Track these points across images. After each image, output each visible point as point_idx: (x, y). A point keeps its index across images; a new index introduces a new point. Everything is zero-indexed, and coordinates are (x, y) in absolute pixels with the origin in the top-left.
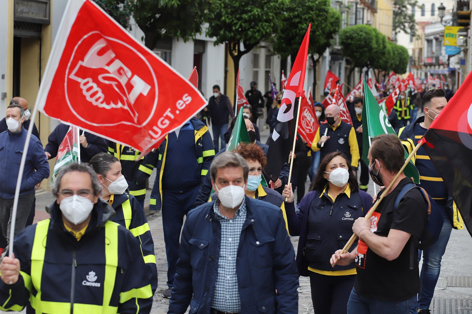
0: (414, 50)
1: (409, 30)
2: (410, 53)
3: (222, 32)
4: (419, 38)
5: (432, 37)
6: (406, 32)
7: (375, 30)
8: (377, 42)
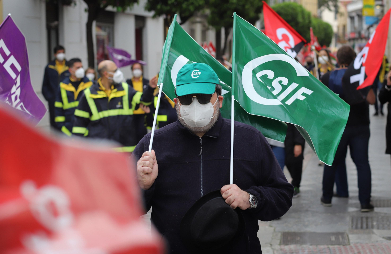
0: (338, 27)
1: (333, 8)
2: (335, 29)
3: (159, 7)
4: (342, 15)
5: (354, 14)
6: (330, 10)
7: (301, 7)
8: (303, 17)
